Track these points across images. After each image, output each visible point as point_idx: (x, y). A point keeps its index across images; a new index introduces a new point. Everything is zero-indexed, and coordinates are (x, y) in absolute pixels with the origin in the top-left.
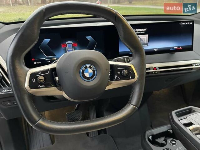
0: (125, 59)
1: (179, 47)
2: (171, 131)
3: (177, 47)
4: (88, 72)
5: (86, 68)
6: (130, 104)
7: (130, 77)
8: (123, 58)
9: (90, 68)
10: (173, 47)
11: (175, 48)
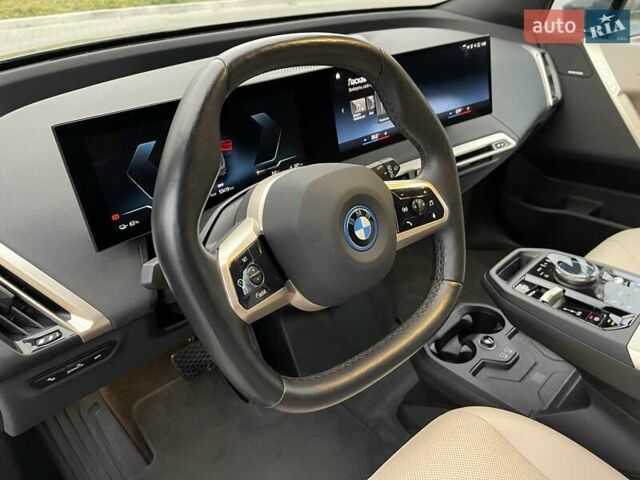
0: (389, 167)
1: (464, 109)
2: (468, 318)
3: (460, 110)
4: (361, 227)
5: (355, 217)
6: (443, 279)
7: (434, 216)
8: (383, 164)
9: (364, 214)
10: (454, 111)
11: (458, 111)
